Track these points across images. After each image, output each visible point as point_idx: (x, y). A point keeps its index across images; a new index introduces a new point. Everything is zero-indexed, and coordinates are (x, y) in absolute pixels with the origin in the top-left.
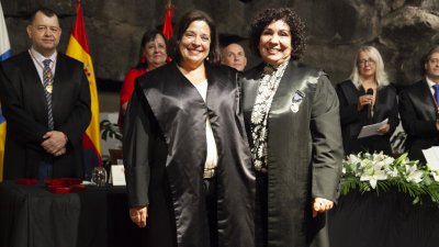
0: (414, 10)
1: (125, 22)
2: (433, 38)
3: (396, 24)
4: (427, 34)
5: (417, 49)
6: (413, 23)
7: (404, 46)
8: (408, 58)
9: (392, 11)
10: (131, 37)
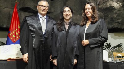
0: (111, 2)
1: (7, 7)
2: (115, 12)
3: (103, 7)
4: (113, 10)
5: (110, 16)
6: (109, 6)
7: (106, 15)
8: (107, 19)
9: (104, 2)
10: (9, 13)
